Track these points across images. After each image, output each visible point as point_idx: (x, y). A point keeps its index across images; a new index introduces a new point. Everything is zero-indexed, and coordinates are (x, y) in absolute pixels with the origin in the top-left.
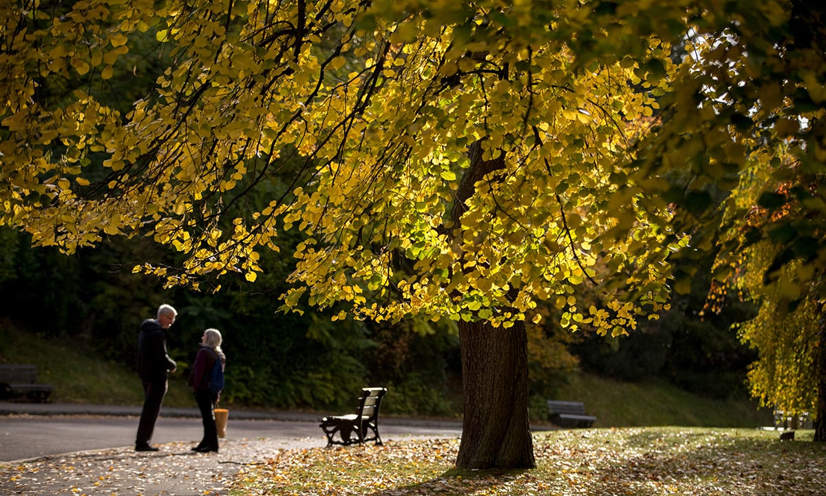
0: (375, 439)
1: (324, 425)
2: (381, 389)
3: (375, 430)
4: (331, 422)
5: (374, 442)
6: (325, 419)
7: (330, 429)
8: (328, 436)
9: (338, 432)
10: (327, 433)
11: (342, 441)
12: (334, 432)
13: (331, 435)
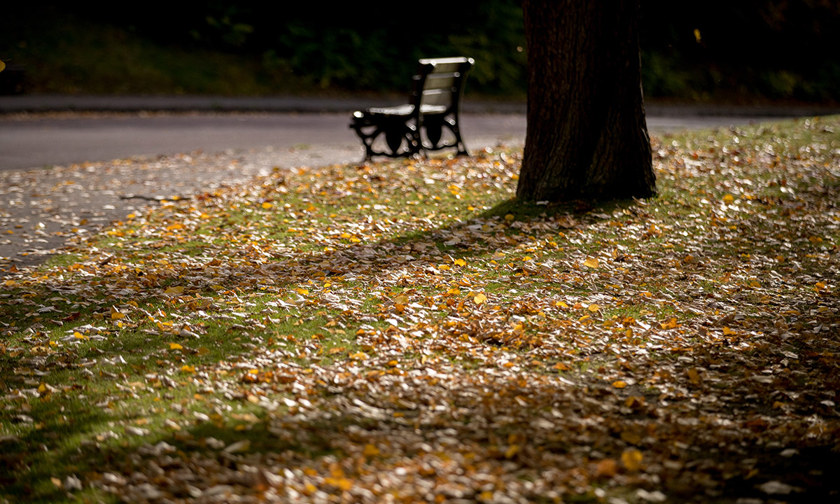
0: (456, 145)
1: (357, 125)
2: (461, 60)
3: (455, 130)
4: (369, 119)
5: (454, 150)
6: (358, 114)
7: (368, 131)
8: (365, 143)
9: (382, 137)
10: (364, 137)
11: (388, 151)
12: (374, 136)
13: (369, 141)
